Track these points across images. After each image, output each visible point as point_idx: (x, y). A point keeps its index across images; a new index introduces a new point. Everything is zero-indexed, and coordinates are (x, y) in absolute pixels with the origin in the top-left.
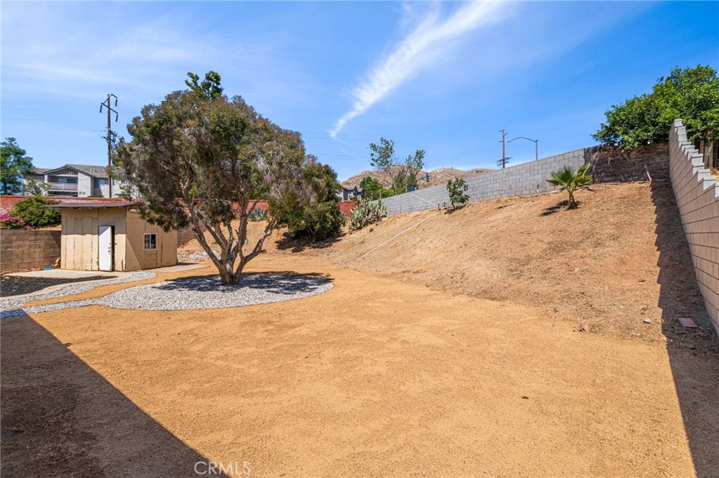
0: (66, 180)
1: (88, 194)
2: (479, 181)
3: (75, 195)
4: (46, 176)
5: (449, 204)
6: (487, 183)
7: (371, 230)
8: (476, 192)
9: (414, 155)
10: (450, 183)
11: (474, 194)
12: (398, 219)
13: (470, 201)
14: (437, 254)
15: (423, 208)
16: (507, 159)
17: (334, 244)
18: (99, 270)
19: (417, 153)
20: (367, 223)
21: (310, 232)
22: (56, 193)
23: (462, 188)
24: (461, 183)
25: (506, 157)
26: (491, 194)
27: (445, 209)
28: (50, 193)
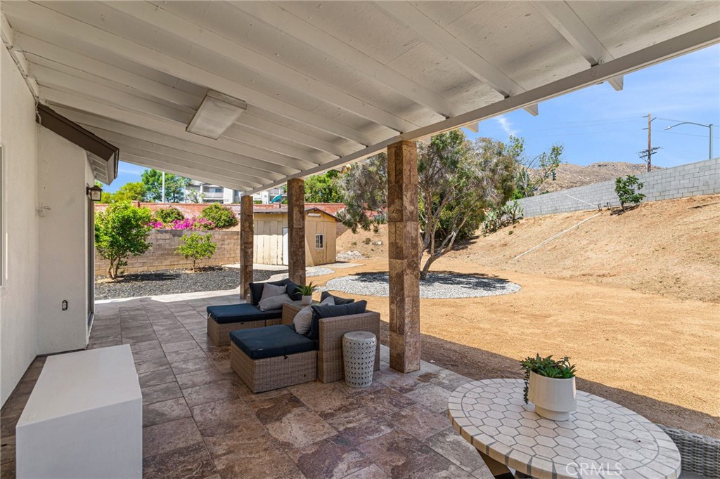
0: (215, 190)
1: (231, 201)
2: (656, 178)
3: (222, 202)
4: (201, 187)
5: (617, 203)
6: (668, 180)
7: (511, 233)
8: (651, 191)
9: (548, 152)
10: (619, 181)
11: (649, 193)
12: (542, 221)
13: (644, 201)
14: (623, 258)
15: (573, 209)
16: (654, 149)
17: (469, 247)
18: (283, 264)
19: (554, 150)
20: (504, 225)
21: (443, 234)
22: (208, 201)
23: (635, 186)
24: (632, 180)
25: (652, 147)
26: (675, 192)
27: (609, 209)
28: (204, 200)
